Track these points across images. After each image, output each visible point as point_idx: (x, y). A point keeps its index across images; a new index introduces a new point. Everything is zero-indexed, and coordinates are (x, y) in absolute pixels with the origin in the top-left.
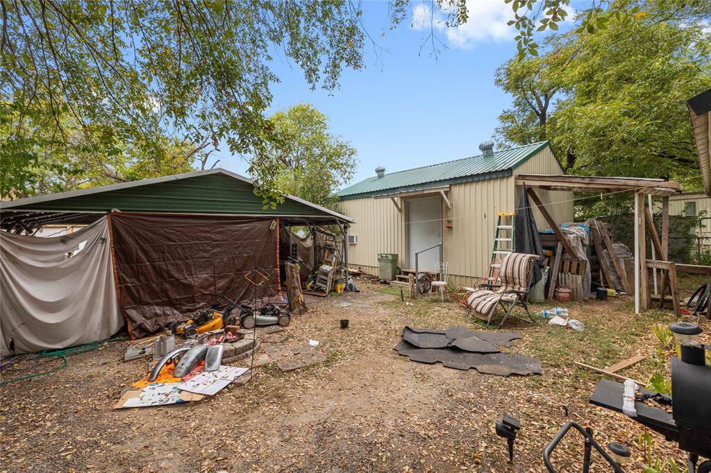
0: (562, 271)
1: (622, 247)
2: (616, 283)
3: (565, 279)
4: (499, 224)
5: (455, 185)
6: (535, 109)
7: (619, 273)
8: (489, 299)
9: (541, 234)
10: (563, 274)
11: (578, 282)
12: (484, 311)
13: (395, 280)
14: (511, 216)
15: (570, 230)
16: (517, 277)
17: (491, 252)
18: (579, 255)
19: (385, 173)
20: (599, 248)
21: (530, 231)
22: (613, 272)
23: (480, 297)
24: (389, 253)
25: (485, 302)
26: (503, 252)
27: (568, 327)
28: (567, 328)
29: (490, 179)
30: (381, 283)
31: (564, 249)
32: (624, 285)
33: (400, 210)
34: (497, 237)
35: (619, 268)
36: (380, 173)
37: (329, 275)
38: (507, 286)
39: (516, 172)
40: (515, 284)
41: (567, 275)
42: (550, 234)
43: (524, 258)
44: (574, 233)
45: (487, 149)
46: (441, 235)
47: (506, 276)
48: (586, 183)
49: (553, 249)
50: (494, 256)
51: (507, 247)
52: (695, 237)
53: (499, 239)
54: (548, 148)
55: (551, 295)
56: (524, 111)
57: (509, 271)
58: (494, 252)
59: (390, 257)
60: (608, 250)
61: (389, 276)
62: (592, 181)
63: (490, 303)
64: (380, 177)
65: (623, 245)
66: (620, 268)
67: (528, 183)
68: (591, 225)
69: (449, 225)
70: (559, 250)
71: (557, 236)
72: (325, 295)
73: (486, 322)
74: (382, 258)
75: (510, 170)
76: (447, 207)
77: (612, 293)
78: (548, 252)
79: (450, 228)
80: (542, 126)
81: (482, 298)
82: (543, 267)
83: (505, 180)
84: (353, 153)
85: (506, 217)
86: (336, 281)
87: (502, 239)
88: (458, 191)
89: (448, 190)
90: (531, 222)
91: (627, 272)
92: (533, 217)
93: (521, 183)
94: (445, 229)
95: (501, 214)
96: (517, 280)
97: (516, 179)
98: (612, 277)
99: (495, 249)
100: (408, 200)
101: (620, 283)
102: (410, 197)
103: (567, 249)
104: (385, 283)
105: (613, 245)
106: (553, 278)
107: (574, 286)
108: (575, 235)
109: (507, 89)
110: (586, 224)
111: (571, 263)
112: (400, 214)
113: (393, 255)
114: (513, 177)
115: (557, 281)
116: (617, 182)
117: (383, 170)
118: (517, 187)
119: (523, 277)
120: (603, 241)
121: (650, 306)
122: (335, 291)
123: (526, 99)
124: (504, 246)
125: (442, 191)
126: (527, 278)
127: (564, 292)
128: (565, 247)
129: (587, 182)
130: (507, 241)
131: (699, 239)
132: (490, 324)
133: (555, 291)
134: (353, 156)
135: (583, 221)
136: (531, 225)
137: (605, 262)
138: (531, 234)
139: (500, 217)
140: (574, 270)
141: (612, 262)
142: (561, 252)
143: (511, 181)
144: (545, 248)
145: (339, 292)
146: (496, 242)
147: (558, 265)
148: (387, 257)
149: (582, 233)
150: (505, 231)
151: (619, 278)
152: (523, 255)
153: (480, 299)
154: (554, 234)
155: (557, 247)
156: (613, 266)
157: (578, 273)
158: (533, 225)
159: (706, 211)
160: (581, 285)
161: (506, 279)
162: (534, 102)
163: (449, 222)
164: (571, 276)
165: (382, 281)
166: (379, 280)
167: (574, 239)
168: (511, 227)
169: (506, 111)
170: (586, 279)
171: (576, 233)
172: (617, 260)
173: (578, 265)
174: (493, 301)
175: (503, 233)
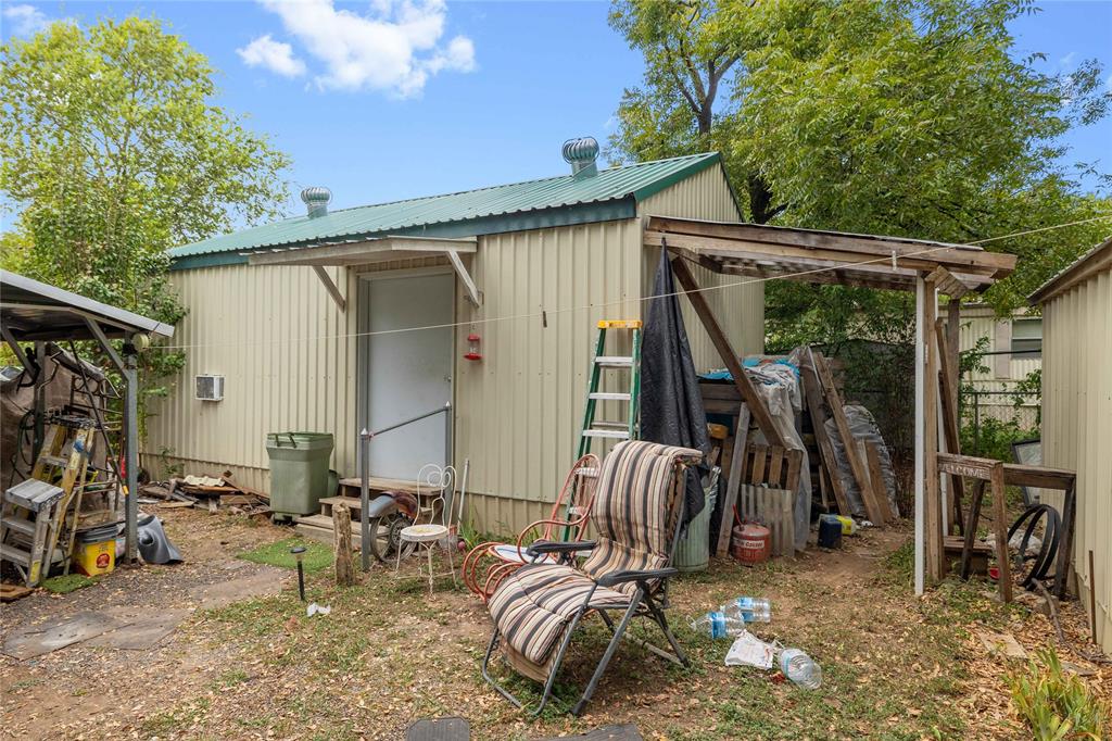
0: (747, 478)
1: (860, 413)
2: (851, 497)
3: (755, 500)
4: (600, 353)
5: (492, 236)
6: (690, 98)
7: (857, 475)
8: (551, 603)
9: (702, 381)
10: (751, 488)
11: (783, 507)
12: (534, 651)
13: (319, 512)
14: (631, 330)
15: (766, 373)
16: (639, 519)
17: (580, 432)
18: (787, 438)
19: (330, 206)
20: (818, 415)
21: (678, 373)
22: (846, 471)
23: (527, 592)
24: (302, 429)
25: (542, 613)
26: (609, 433)
27: (777, 676)
28: (776, 680)
29: (580, 226)
30: (276, 522)
31: (752, 419)
32: (868, 504)
33: (344, 305)
34: (594, 388)
35: (857, 464)
36: (314, 204)
37: (44, 517)
38: (611, 546)
39: (646, 210)
40: (633, 542)
41: (760, 490)
42: (723, 381)
43: (662, 457)
44: (774, 381)
45: (582, 157)
46: (452, 381)
47: (608, 516)
48: (810, 249)
49: (728, 420)
50: (586, 443)
51: (621, 420)
52: (970, 391)
53: (599, 396)
54: (717, 171)
55: (723, 544)
56: (669, 98)
57: (618, 499)
58: (587, 433)
59: (303, 445)
60: (835, 421)
61: (298, 499)
62: (826, 242)
63: (556, 620)
64: (315, 214)
65: (863, 409)
66: (859, 463)
67: (675, 241)
68: (802, 361)
69: (473, 351)
70: (742, 425)
71: (739, 386)
72: (19, 590)
73: (537, 688)
74: (280, 446)
75: (630, 201)
76: (469, 298)
77: (849, 528)
78: (717, 429)
79: (475, 359)
80: (704, 136)
81: (535, 596)
82: (708, 472)
83: (619, 228)
84: (281, 165)
85: (620, 332)
86: (82, 537)
87: (608, 396)
88: (498, 254)
89: (473, 249)
90: (681, 348)
91: (872, 472)
92: (685, 334)
93: (656, 239)
94: (463, 364)
95: (607, 326)
96: (641, 530)
97: (645, 229)
98: (844, 486)
99: (589, 422)
100: (364, 276)
101: (860, 498)
102: (372, 268)
103: (761, 420)
104: (288, 521)
105: (845, 409)
106: (730, 501)
107: (773, 518)
108: (776, 386)
109: (636, 38)
110: (793, 358)
111: (769, 458)
112: (342, 316)
113: (313, 437)
114: (638, 221)
115: (738, 507)
116: (882, 248)
117: (323, 198)
118: (648, 250)
119: (655, 522)
120: (825, 398)
121: (944, 571)
122: (77, 568)
123: (672, 71)
124: (613, 416)
125: (453, 252)
126: (666, 526)
127: (754, 534)
128: (756, 415)
129: (813, 244)
130: (621, 401)
131: (976, 394)
132: (553, 691)
133: (733, 534)
134: (280, 172)
135: (787, 352)
136: (680, 356)
137: (829, 449)
138: (679, 383)
139: (603, 331)
140: (775, 477)
141: (843, 450)
142: (746, 429)
143: (634, 232)
144: (713, 417)
145: (93, 569)
146: (592, 404)
147: (740, 462)
148: (294, 444)
149: (790, 379)
150: (616, 371)
151: (857, 486)
152: (659, 447)
153: (526, 602)
154: (733, 382)
155: (738, 416)
156: (845, 460)
157: (784, 488)
158: (684, 358)
159: (986, 339)
160: (790, 515)
161: (610, 526)
162: (689, 83)
163: (475, 341)
164: (768, 491)
165: (279, 516)
166: (268, 515)
167: (775, 397)
168: (630, 361)
169: (631, 92)
170: (799, 499)
171: (777, 379)
172: (853, 446)
173: (785, 462)
174: (566, 611)
175: (610, 377)
